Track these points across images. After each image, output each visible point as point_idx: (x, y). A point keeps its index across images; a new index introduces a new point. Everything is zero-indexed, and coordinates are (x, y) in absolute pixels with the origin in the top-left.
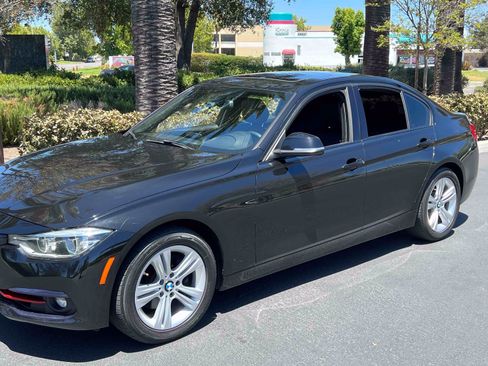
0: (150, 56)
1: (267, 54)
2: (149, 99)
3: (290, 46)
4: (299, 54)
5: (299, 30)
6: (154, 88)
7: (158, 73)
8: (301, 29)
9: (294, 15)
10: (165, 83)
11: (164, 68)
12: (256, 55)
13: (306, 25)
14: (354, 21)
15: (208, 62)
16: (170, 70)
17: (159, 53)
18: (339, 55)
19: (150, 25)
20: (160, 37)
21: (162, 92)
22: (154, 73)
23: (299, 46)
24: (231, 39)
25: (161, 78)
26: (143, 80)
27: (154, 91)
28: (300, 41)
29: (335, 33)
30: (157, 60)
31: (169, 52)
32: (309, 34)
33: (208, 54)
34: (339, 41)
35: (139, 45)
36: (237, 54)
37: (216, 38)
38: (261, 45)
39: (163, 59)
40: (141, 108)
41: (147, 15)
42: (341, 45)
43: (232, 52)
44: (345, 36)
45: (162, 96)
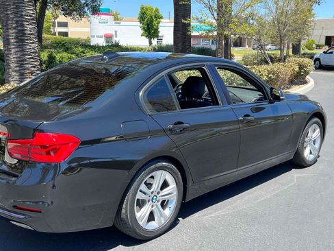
0: (16, 38)
1: (94, 36)
2: (16, 71)
3: (110, 31)
4: (116, 37)
5: (115, 20)
6: (21, 63)
7: (23, 51)
8: (116, 19)
9: (111, 9)
10: (29, 58)
11: (28, 47)
12: (84, 37)
13: (119, 17)
14: (153, 14)
15: (49, 42)
16: (33, 48)
17: (24, 35)
18: (144, 38)
19: (16, 13)
20: (25, 23)
21: (27, 66)
22: (20, 51)
23: (116, 32)
24: (65, 25)
25: (26, 55)
26: (12, 57)
27: (21, 66)
28: (117, 28)
29: (141, 23)
30: (23, 41)
31: (31, 34)
32: (123, 23)
33: (49, 36)
34: (144, 28)
35: (8, 29)
36: (69, 36)
37: (54, 25)
38: (88, 30)
39: (28, 40)
40: (11, 79)
41: (13, 5)
42: (146, 31)
43: (66, 34)
44: (148, 25)
45: (27, 69)
